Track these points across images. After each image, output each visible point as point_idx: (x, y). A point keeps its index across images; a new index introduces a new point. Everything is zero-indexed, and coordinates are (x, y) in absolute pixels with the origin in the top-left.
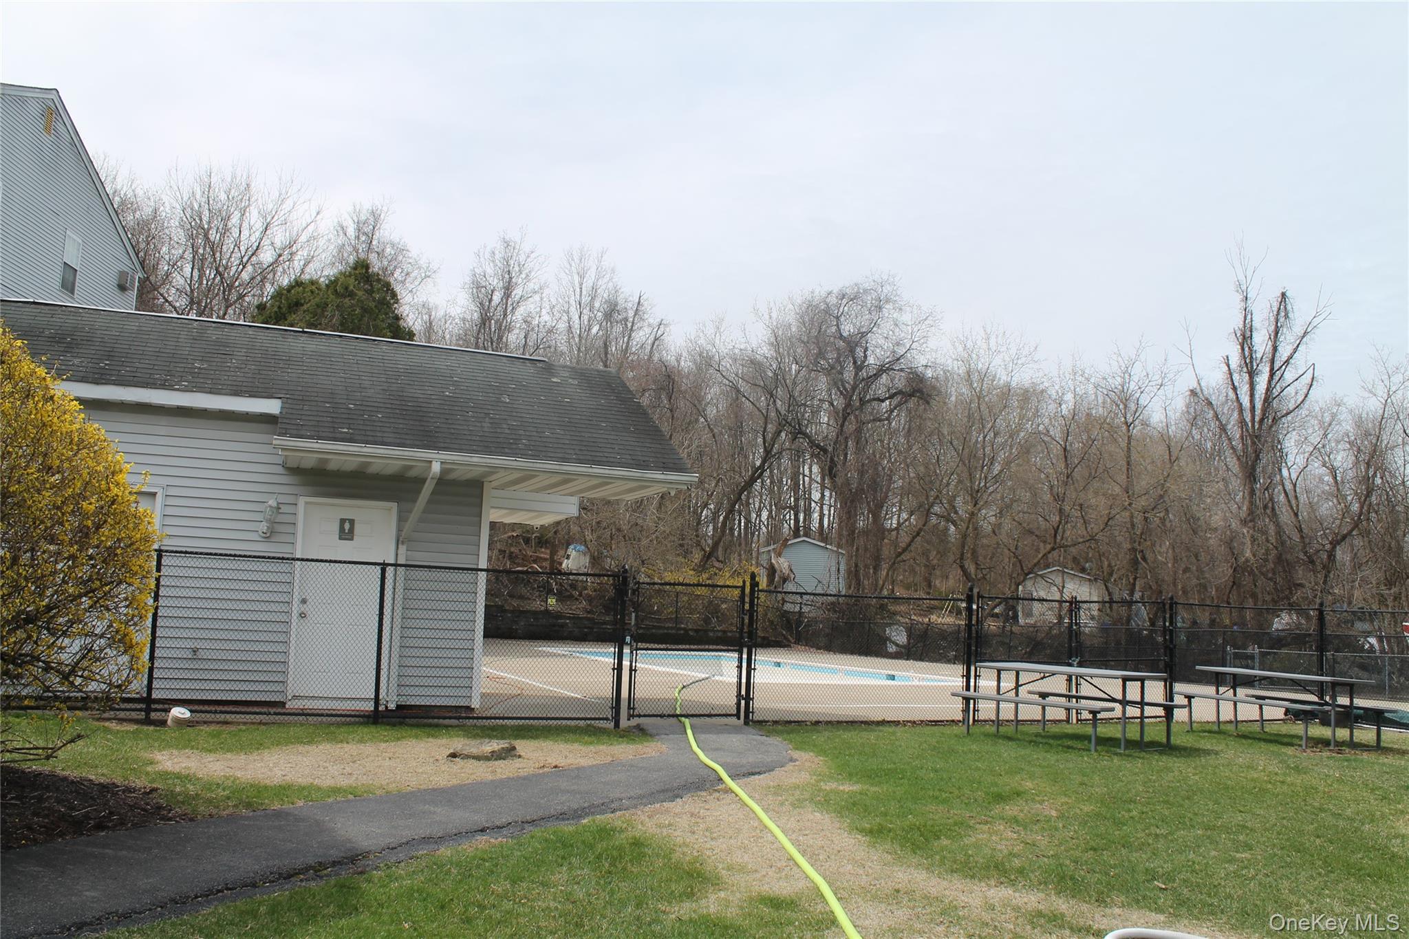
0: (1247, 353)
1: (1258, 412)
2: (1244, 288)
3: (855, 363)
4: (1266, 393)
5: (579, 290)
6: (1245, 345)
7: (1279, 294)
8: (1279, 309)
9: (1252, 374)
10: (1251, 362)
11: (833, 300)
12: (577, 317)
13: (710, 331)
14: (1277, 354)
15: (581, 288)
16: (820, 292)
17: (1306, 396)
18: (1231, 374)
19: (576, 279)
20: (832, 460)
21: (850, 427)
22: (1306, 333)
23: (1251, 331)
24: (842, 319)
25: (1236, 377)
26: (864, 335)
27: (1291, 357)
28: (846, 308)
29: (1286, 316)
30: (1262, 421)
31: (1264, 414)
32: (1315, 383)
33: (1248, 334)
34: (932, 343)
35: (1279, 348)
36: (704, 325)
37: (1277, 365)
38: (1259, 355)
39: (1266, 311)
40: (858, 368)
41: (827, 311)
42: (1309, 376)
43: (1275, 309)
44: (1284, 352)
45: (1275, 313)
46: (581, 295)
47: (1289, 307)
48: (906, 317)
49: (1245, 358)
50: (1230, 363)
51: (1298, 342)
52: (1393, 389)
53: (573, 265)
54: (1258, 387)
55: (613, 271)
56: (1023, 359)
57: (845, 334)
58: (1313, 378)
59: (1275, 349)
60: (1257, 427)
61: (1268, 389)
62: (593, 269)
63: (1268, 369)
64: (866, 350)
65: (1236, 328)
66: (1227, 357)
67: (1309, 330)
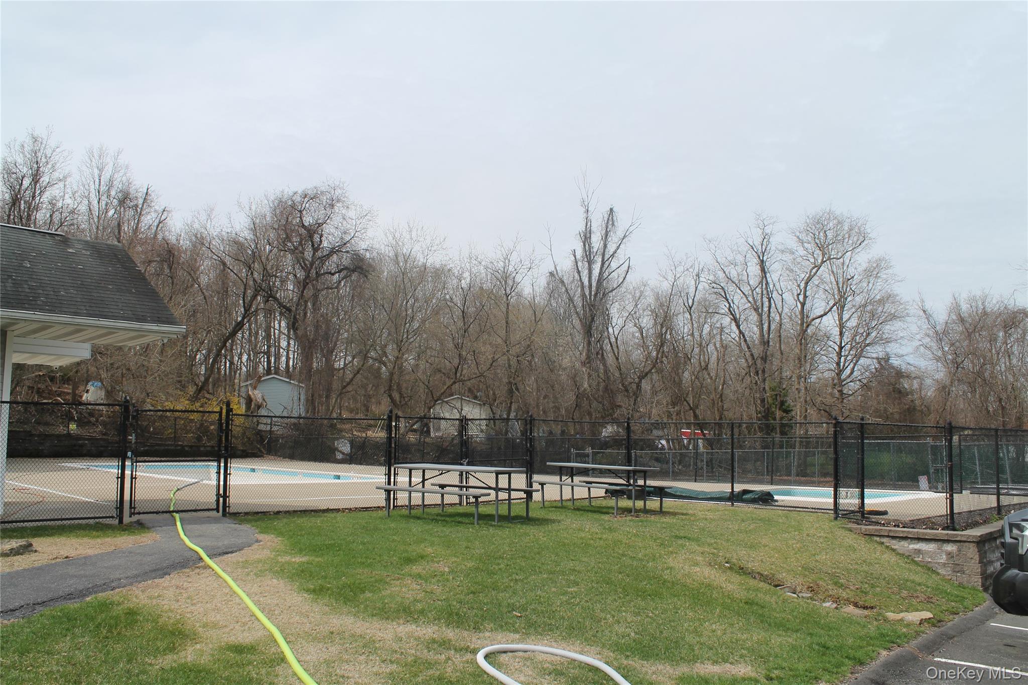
0: (587, 248)
1: (594, 289)
2: (586, 203)
3: (313, 245)
4: (599, 276)
5: (98, 181)
6: (586, 243)
7: (609, 209)
8: (608, 219)
9: (590, 263)
10: (590, 254)
11: (298, 199)
12: (96, 202)
13: (203, 217)
14: (607, 250)
15: (100, 180)
16: (288, 191)
17: (624, 279)
18: (576, 262)
19: (96, 172)
20: (295, 318)
21: (309, 293)
22: (625, 237)
23: (590, 234)
24: (304, 213)
25: (580, 264)
26: (320, 225)
27: (615, 252)
28: (307, 205)
29: (613, 224)
30: (596, 295)
31: (597, 290)
32: (630, 270)
33: (588, 235)
34: (370, 233)
35: (608, 246)
36: (198, 213)
37: (607, 257)
38: (595, 250)
39: (600, 220)
40: (316, 249)
41: (293, 207)
42: (626, 264)
43: (606, 219)
44: (611, 248)
45: (606, 222)
46: (99, 185)
47: (615, 218)
48: (351, 214)
49: (586, 252)
50: (576, 254)
51: (620, 242)
52: (678, 276)
53: (93, 160)
54: (594, 272)
55: (127, 167)
56: (436, 247)
57: (306, 224)
58: (629, 267)
59: (605, 246)
60: (592, 299)
61: (600, 273)
62: (111, 164)
63: (600, 260)
64: (321, 236)
65: (581, 231)
66: (574, 250)
67: (627, 234)
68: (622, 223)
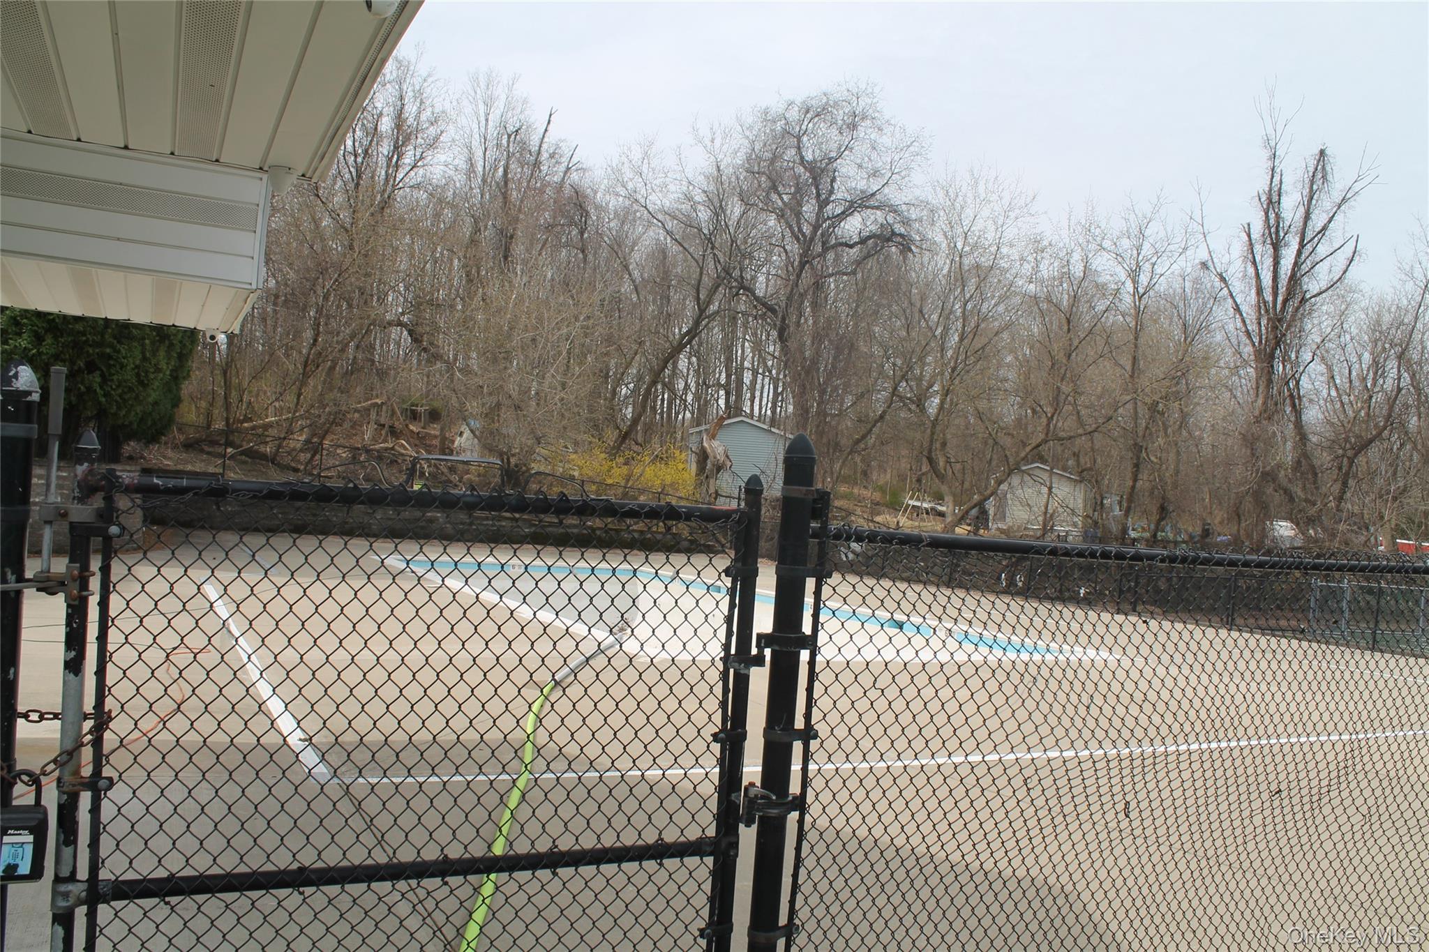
0: (1272, 221)
1: (1282, 290)
2: (1273, 144)
3: (818, 195)
4: (1293, 269)
5: (484, 122)
6: (1271, 211)
7: (1317, 151)
8: (1316, 169)
9: (1276, 246)
10: (1277, 231)
11: (794, 114)
12: (481, 154)
13: (636, 155)
14: (1310, 223)
15: (487, 120)
16: (777, 106)
17: (1345, 272)
18: (1251, 245)
19: (482, 108)
20: (784, 319)
21: (807, 278)
22: (1344, 200)
23: (1279, 196)
24: (805, 139)
25: (1258, 248)
26: (831, 160)
27: (1324, 228)
28: (810, 125)
29: (1324, 177)
30: (1285, 301)
31: (1289, 294)
32: (1357, 258)
33: (1275, 198)
34: (917, 177)
35: (1313, 216)
36: (629, 149)
37: (1308, 237)
38: (1287, 224)
39: (1300, 172)
40: (823, 204)
41: (786, 133)
43: (1311, 170)
44: (1318, 221)
45: (1311, 174)
46: (486, 129)
47: (1328, 168)
48: (885, 140)
49: (1269, 228)
50: (1252, 231)
51: (1335, 210)
53: (478, 92)
54: (1282, 262)
55: (525, 101)
56: (1017, 211)
57: (809, 156)
58: (1355, 252)
59: (1307, 216)
60: (1279, 307)
61: (1296, 264)
62: (503, 97)
63: (1298, 239)
64: (833, 180)
65: (1261, 192)
66: (1248, 225)
67: (1349, 196)
68: (1340, 178)
